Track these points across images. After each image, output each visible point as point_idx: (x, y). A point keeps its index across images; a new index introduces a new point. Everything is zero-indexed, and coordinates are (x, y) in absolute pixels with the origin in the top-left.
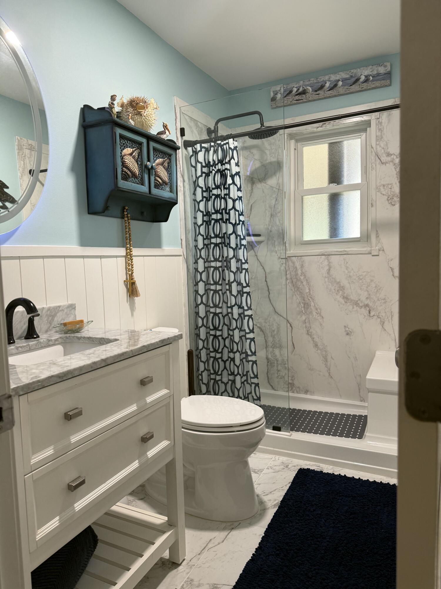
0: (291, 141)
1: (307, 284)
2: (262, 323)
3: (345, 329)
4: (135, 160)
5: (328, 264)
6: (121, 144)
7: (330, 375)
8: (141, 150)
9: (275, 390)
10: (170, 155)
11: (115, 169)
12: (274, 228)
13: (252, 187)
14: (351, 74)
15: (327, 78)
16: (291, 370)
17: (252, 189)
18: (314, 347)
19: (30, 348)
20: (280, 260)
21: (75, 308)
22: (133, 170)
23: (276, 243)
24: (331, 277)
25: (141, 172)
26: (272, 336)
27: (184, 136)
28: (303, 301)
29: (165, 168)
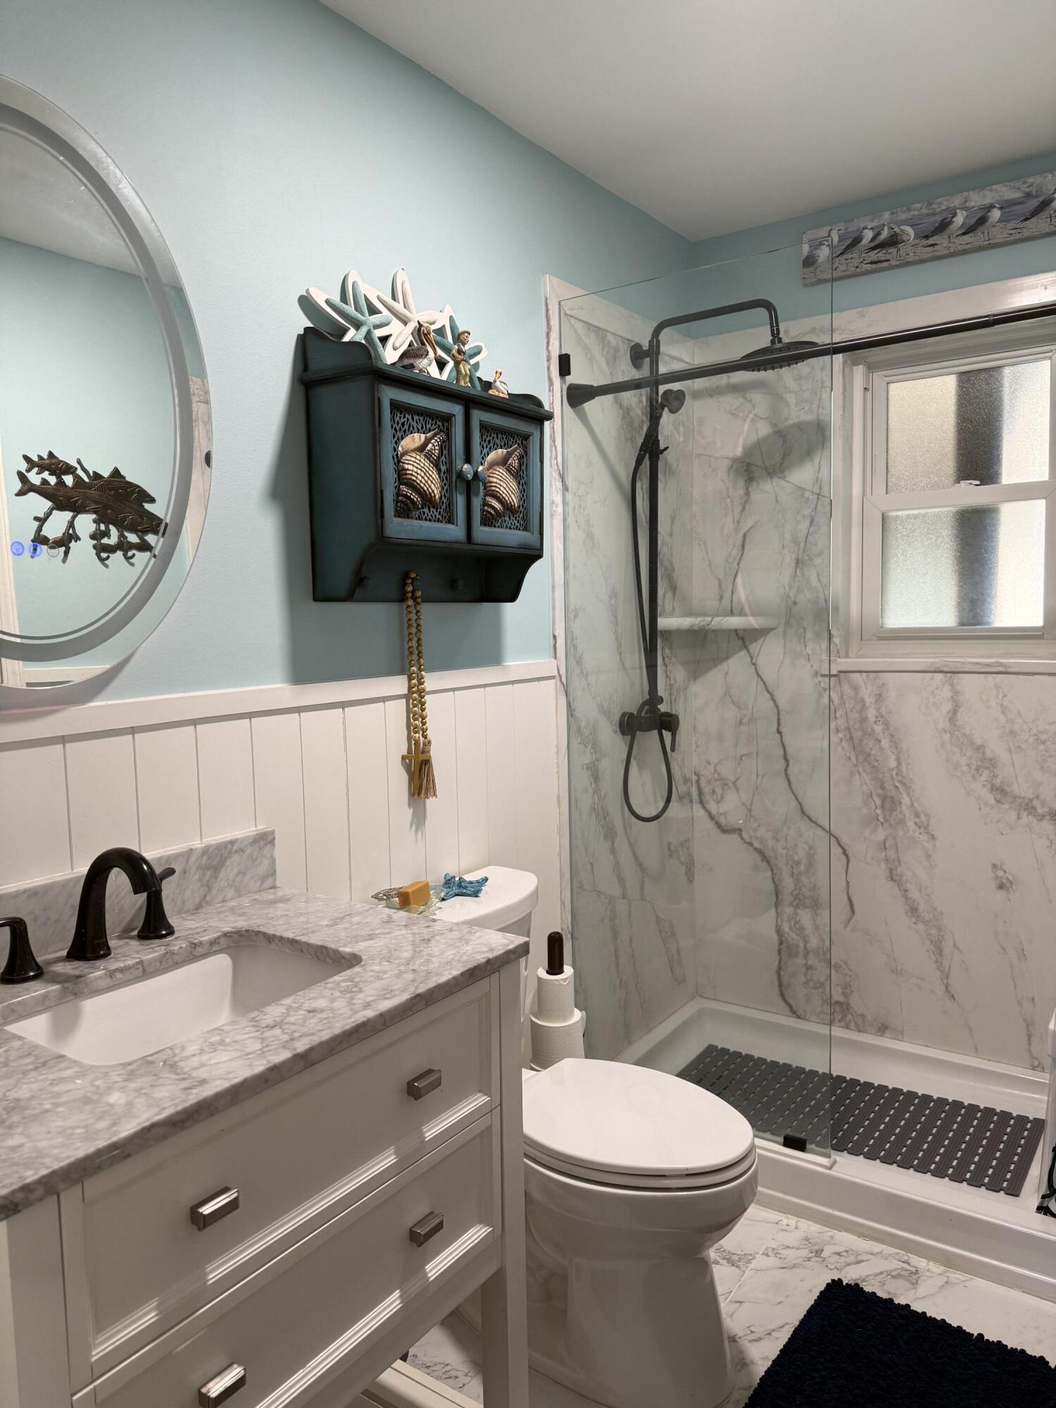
0: (855, 368)
1: (891, 747)
2: (766, 841)
3: (994, 872)
4: (432, 463)
5: (952, 697)
6: (396, 425)
7: (949, 992)
8: (448, 435)
9: (799, 1017)
10: (526, 437)
11: (379, 494)
12: (805, 595)
13: (747, 489)
14: (1027, 190)
15: (957, 201)
16: (844, 969)
17: (747, 493)
18: (907, 913)
19: (144, 971)
20: (820, 679)
21: (272, 842)
22: (425, 488)
23: (809, 635)
24: (958, 731)
25: (447, 490)
26: (792, 876)
27: (569, 374)
28: (880, 791)
29: (510, 472)
